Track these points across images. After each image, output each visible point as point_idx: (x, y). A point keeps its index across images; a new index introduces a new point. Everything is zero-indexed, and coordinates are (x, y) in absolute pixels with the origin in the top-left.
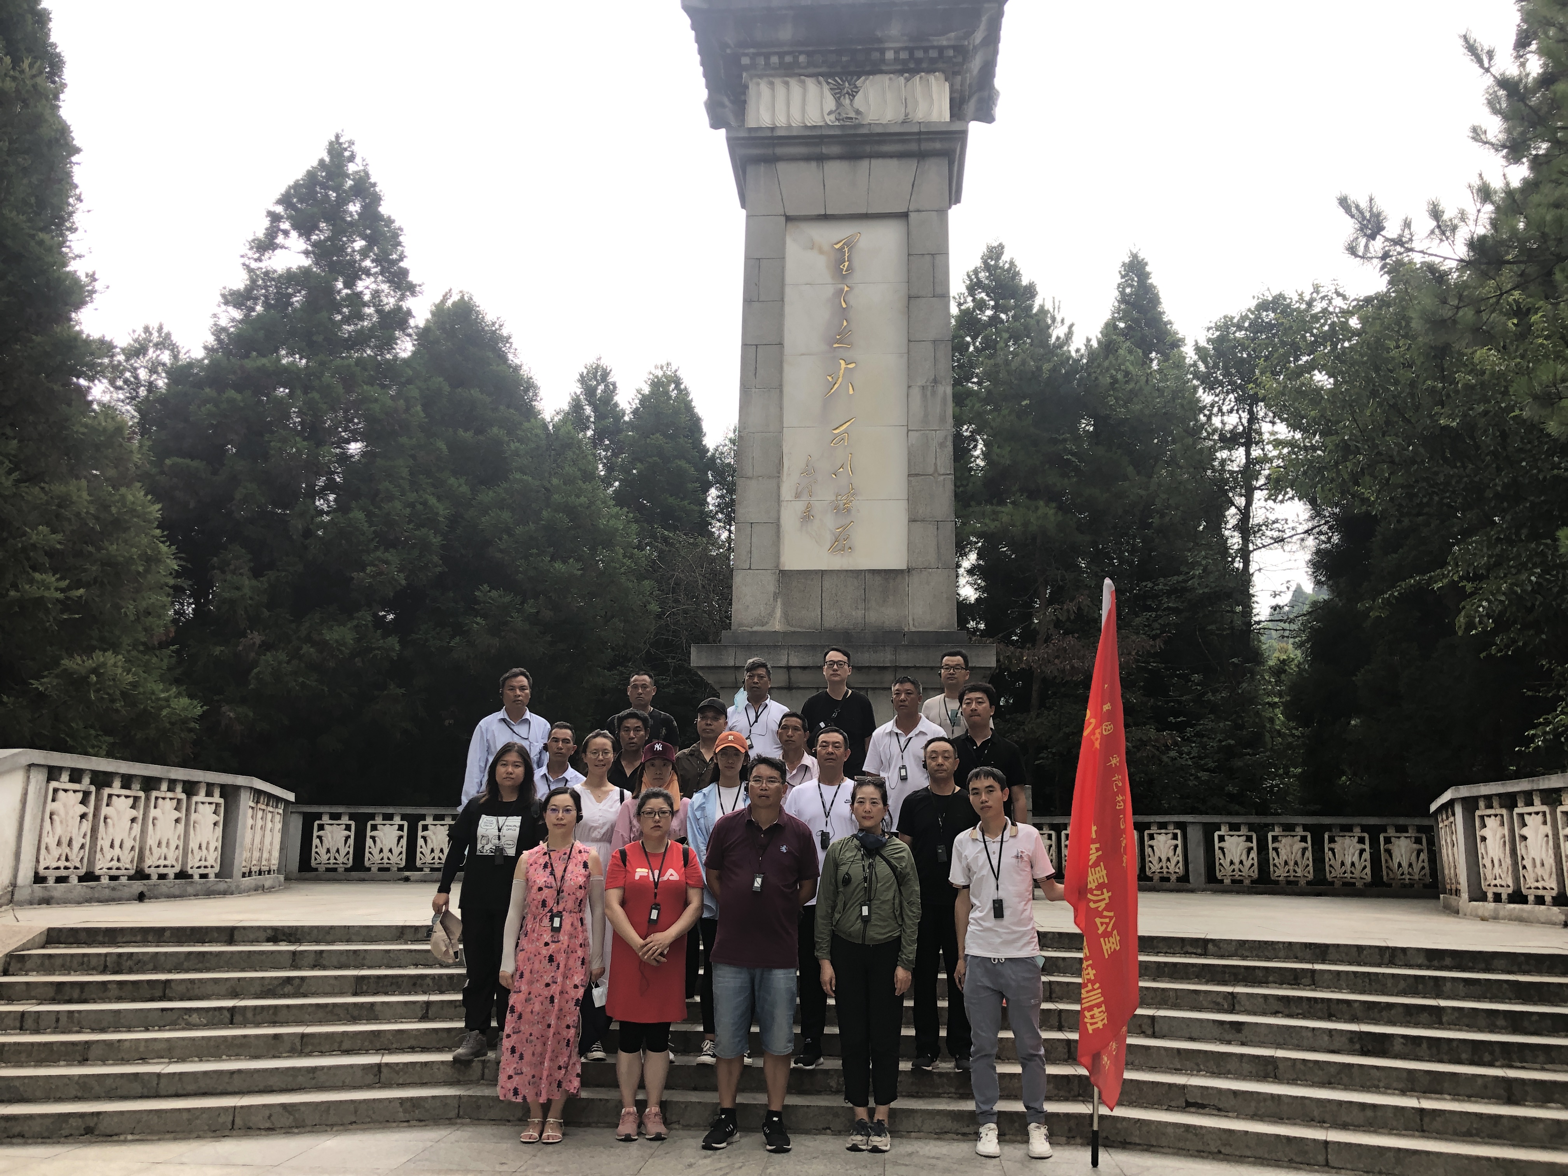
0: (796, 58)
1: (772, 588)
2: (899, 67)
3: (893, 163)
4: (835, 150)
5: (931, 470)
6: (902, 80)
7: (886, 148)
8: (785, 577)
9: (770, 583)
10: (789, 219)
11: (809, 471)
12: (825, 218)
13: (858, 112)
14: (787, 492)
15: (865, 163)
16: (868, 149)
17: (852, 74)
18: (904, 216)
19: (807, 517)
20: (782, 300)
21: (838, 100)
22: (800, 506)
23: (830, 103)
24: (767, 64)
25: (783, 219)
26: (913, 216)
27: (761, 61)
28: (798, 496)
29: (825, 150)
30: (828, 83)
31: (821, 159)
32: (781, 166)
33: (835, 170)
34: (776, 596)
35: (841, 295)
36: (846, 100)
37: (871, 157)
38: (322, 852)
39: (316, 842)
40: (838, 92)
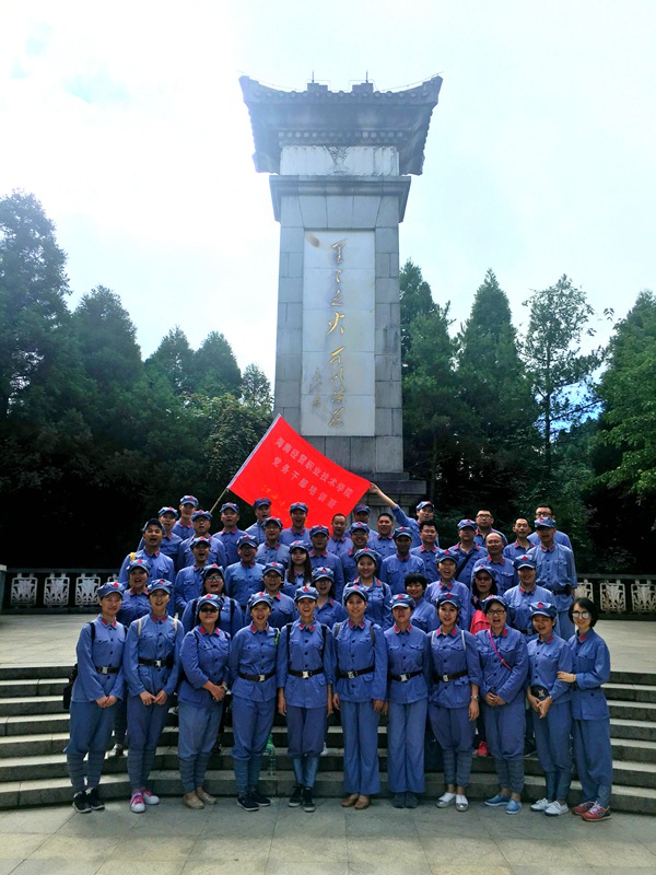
0: (311, 135)
2: (370, 142)
3: (367, 199)
4: (335, 189)
5: (388, 378)
6: (371, 149)
7: (363, 190)
10: (306, 229)
11: (317, 377)
12: (327, 230)
13: (347, 168)
14: (305, 390)
15: (350, 198)
16: (352, 190)
17: (344, 145)
18: (374, 230)
19: (316, 404)
20: (302, 277)
21: (334, 160)
22: (311, 398)
23: (331, 162)
24: (294, 136)
25: (302, 230)
26: (378, 229)
27: (290, 135)
28: (311, 392)
29: (328, 189)
30: (329, 150)
31: (325, 194)
32: (301, 198)
33: (334, 202)
35: (336, 274)
36: (339, 160)
37: (354, 194)
38: (17, 596)
39: (13, 590)
40: (335, 156)
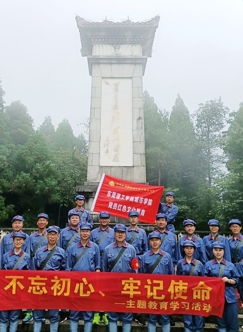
0: (105, 40)
1: (98, 171)
2: (130, 43)
3: (129, 65)
4: (115, 62)
5: (139, 141)
6: (130, 45)
7: (127, 62)
8: (101, 168)
9: (97, 169)
10: (103, 78)
11: (107, 140)
12: (112, 78)
13: (120, 53)
14: (102, 146)
15: (122, 65)
17: (119, 44)
18: (131, 78)
19: (107, 152)
20: (101, 97)
21: (115, 50)
22: (105, 149)
23: (113, 51)
24: (98, 40)
25: (101, 78)
26: (133, 78)
27: (96, 40)
28: (104, 146)
29: (112, 62)
30: (113, 46)
31: (111, 64)
32: (101, 65)
33: (114, 67)
35: (116, 96)
36: (117, 50)
37: (123, 63)
40: (115, 48)
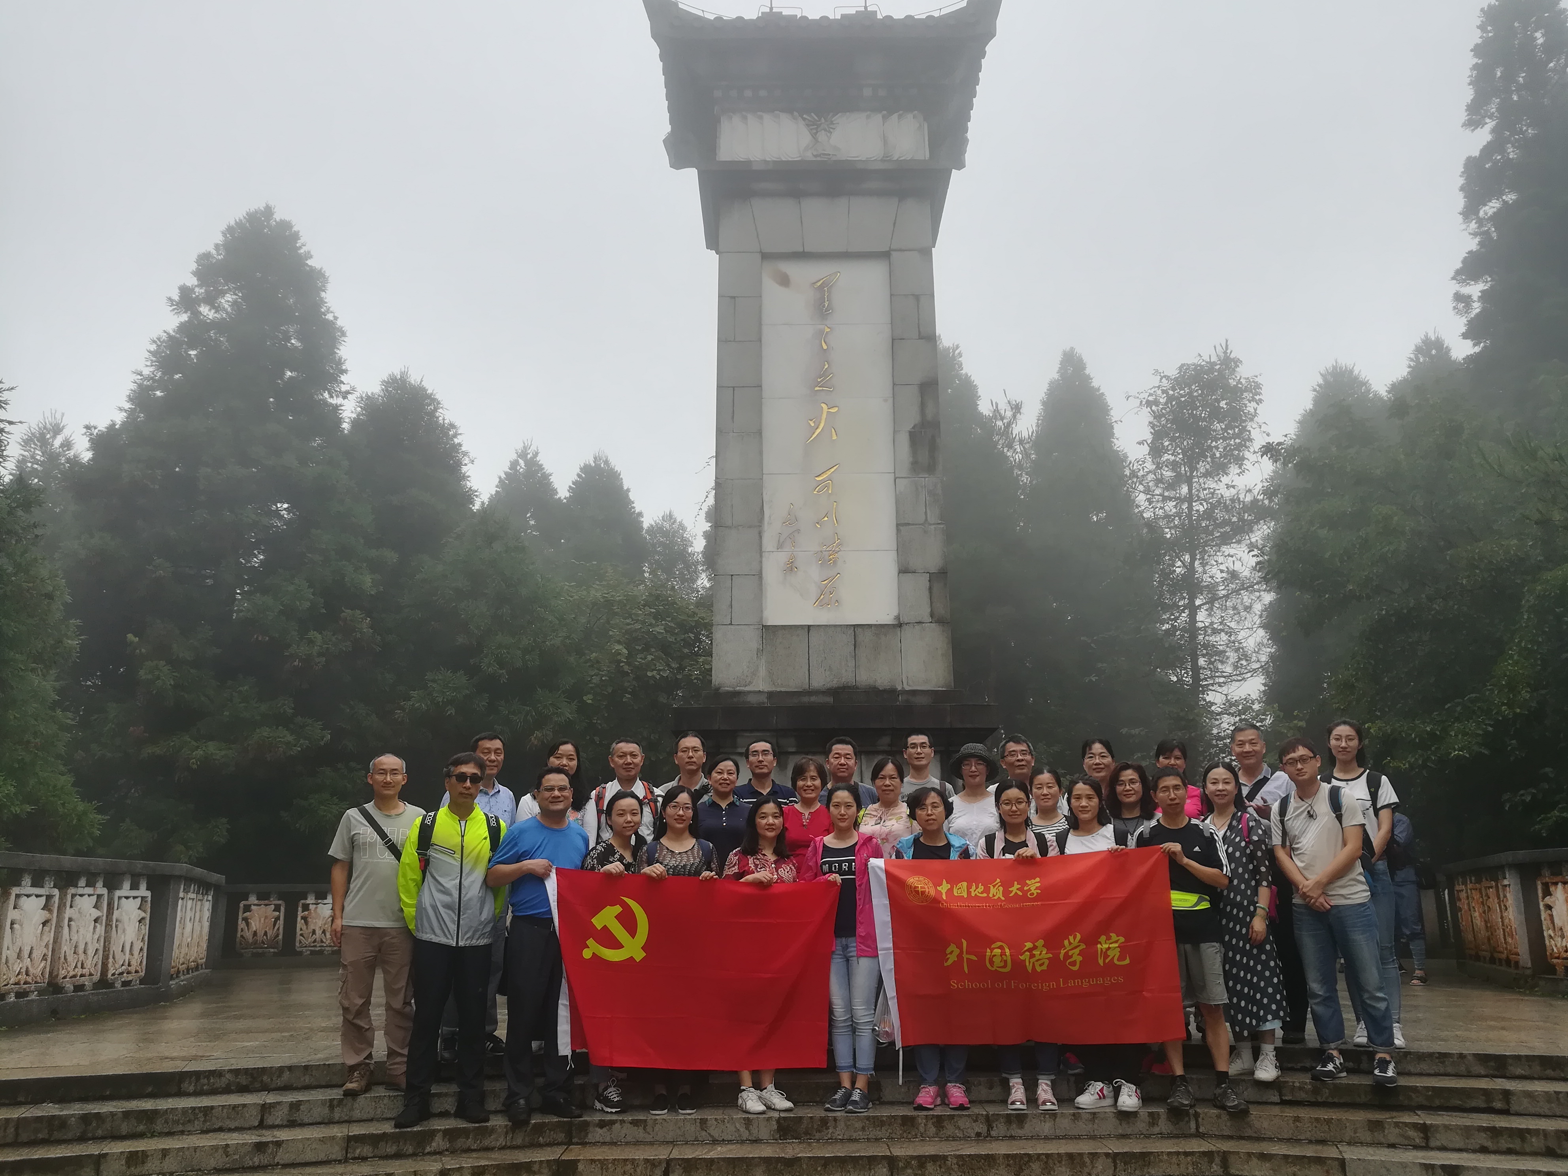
0: (770, 92)
1: (755, 644)
2: (877, 105)
3: (874, 201)
4: (814, 185)
5: (922, 520)
6: (878, 117)
7: (866, 185)
8: (769, 632)
9: (752, 639)
10: (766, 256)
11: (791, 520)
12: (803, 256)
13: (836, 148)
14: (769, 542)
15: (844, 200)
16: (847, 186)
17: (828, 110)
18: (885, 255)
19: (791, 568)
20: (760, 340)
21: (814, 136)
22: (782, 557)
23: (806, 138)
24: (741, 96)
25: (759, 256)
26: (894, 254)
27: (735, 94)
28: (780, 546)
29: (802, 186)
30: (804, 119)
31: (797, 194)
32: (757, 202)
33: (813, 207)
34: (760, 652)
35: (821, 335)
36: (822, 136)
37: (851, 193)
38: (248, 935)
39: (241, 924)
40: (814, 128)
